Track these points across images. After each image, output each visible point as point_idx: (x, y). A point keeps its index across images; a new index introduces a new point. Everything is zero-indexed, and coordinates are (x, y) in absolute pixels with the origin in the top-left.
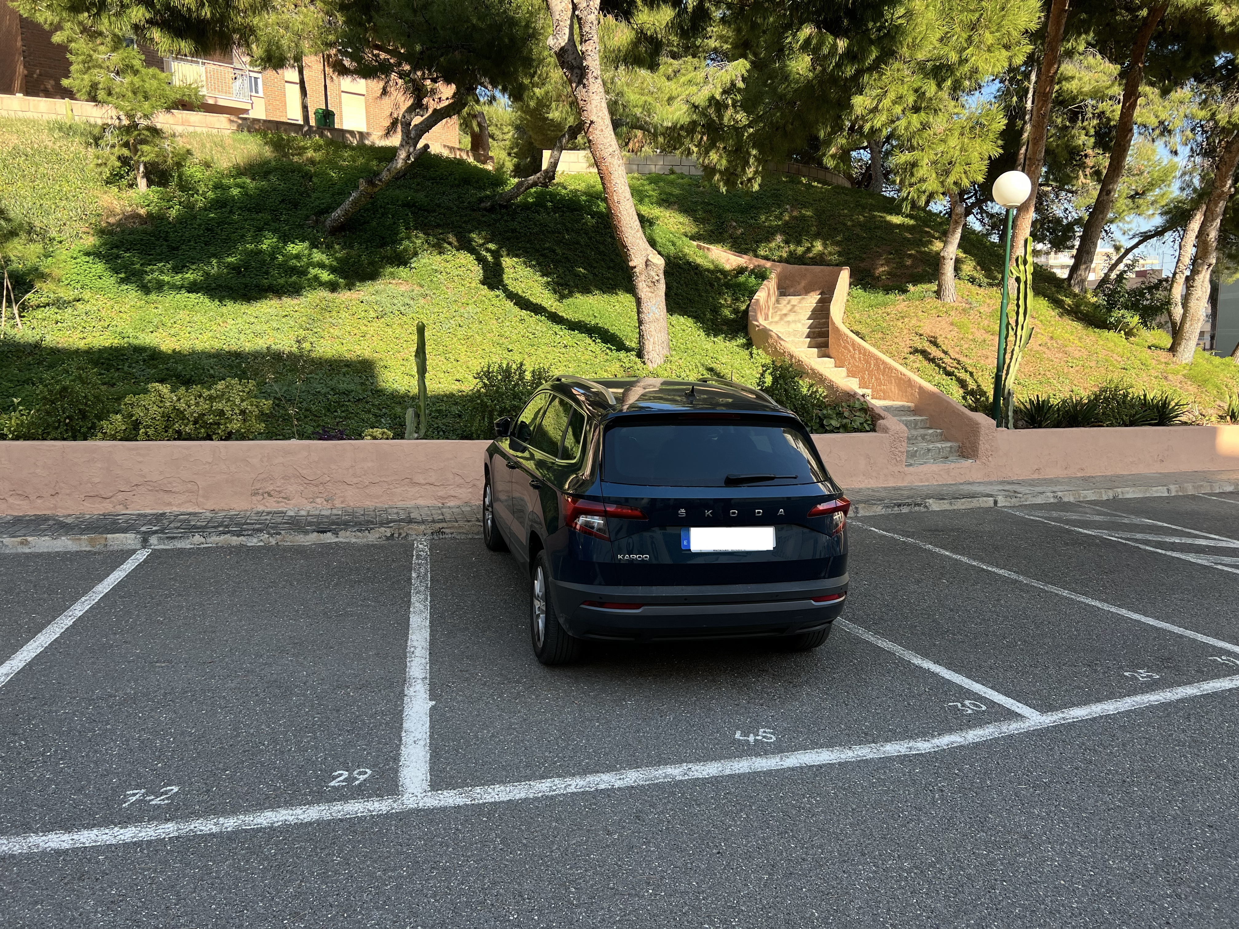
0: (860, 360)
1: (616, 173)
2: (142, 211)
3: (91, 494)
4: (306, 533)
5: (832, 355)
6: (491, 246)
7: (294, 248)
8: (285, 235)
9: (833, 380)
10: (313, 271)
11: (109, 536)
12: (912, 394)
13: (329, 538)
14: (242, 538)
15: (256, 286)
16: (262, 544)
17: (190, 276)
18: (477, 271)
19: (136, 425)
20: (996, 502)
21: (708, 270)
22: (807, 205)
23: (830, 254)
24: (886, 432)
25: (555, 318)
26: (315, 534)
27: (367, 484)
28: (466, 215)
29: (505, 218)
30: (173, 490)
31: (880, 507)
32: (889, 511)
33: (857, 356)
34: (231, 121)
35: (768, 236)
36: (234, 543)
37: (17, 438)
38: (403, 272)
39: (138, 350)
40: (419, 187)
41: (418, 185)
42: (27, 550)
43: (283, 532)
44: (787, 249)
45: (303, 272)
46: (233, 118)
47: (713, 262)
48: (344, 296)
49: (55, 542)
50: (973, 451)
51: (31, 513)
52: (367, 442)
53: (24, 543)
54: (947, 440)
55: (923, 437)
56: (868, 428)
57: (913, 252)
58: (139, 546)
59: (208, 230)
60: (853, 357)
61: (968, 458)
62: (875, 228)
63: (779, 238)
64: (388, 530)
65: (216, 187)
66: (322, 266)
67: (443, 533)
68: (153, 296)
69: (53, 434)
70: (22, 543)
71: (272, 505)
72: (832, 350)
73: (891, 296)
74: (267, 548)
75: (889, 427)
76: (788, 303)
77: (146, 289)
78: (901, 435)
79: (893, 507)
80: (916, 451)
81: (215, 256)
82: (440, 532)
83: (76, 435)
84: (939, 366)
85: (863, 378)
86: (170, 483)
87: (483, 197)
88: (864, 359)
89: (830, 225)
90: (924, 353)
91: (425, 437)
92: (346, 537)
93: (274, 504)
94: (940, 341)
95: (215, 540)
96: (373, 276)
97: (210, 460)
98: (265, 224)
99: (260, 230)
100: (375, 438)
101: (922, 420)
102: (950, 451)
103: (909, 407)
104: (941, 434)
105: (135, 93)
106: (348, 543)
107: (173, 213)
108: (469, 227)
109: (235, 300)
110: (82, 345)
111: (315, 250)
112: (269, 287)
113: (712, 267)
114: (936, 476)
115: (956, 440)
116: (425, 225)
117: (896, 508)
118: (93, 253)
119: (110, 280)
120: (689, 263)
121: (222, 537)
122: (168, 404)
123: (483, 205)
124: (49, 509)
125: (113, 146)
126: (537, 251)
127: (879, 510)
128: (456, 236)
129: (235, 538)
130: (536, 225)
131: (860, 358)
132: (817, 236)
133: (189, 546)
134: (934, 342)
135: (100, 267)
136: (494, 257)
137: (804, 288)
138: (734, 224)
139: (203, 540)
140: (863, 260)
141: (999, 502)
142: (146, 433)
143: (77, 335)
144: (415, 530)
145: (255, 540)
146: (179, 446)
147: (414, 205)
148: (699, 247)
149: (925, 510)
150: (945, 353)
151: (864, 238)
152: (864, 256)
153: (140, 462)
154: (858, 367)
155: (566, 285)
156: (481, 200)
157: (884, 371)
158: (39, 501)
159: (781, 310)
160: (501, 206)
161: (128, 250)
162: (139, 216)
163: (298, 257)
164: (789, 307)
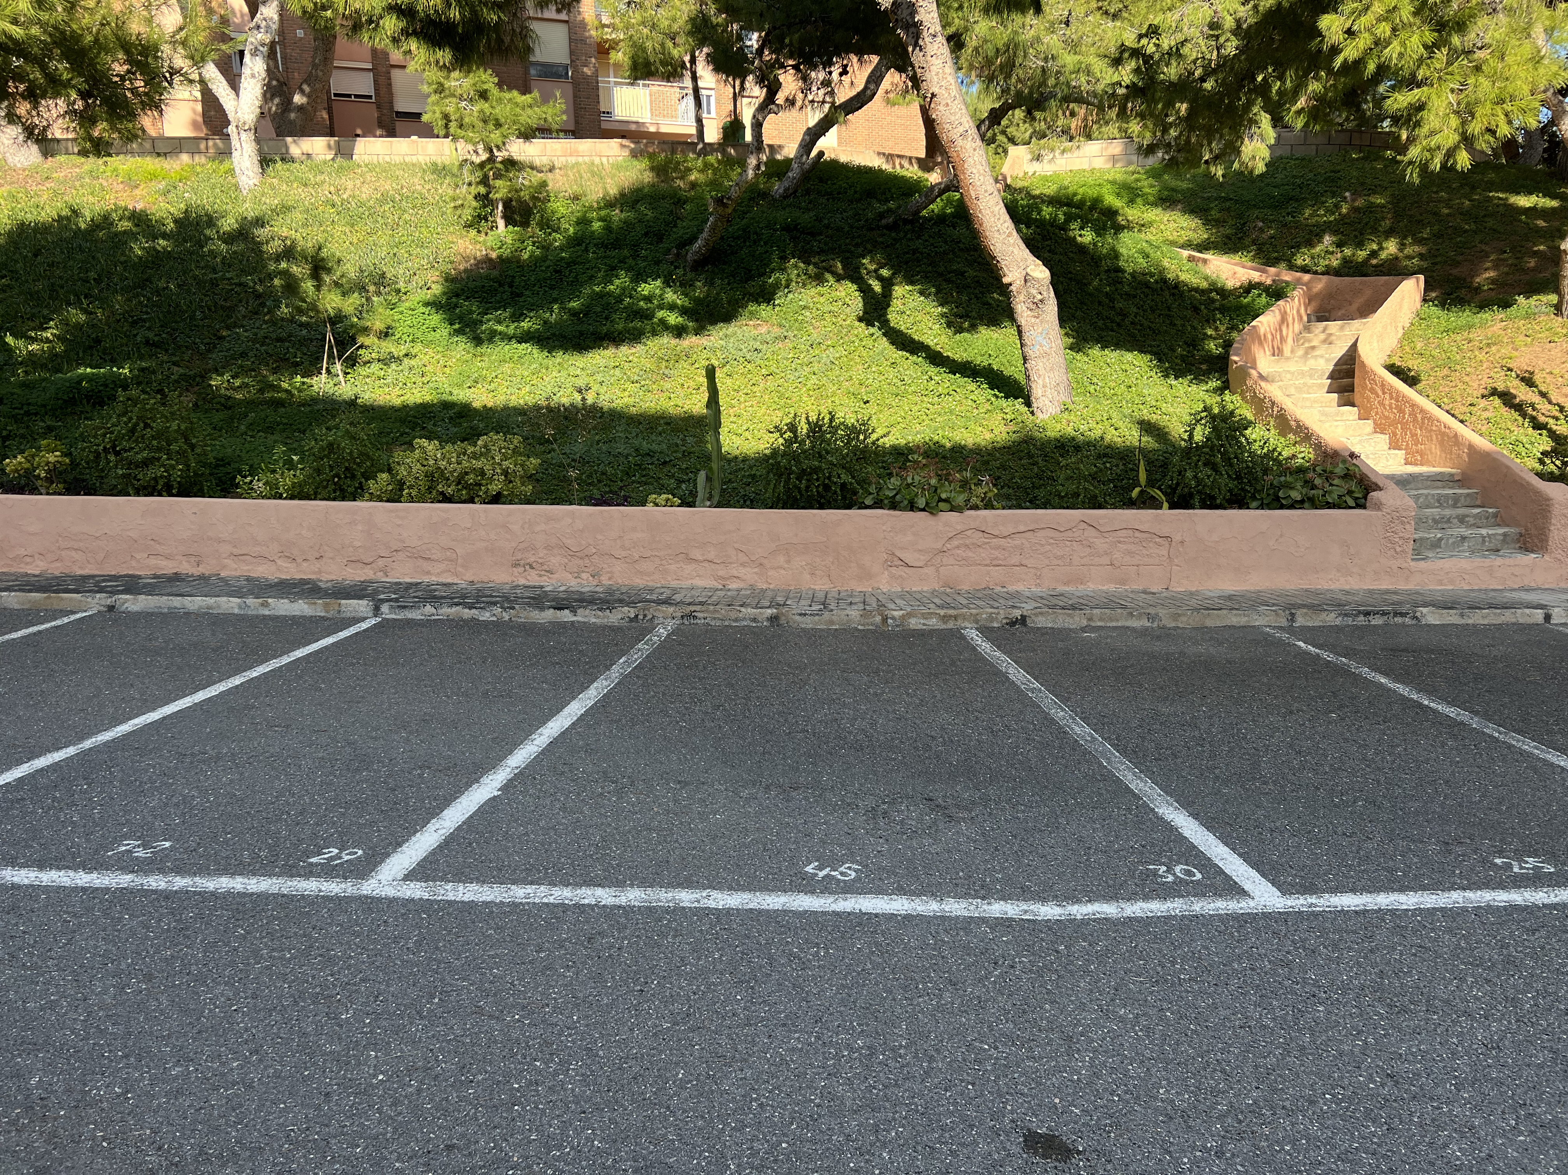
0: (1391, 408)
1: (970, 160)
2: (494, 255)
3: (353, 559)
4: (542, 609)
5: (1356, 402)
6: (885, 272)
7: (645, 289)
8: (639, 274)
9: (1322, 435)
10: (661, 314)
11: (343, 602)
12: (1459, 456)
13: (566, 616)
14: (474, 611)
15: (592, 334)
16: (495, 619)
17: (525, 325)
18: (857, 303)
19: (401, 484)
20: (1548, 618)
21: (1196, 290)
22: (1379, 189)
23: (1409, 257)
24: (1379, 509)
25: (936, 358)
26: (552, 610)
27: (637, 557)
28: (859, 237)
29: (909, 236)
30: (433, 557)
31: (1333, 615)
32: (1349, 621)
33: (1387, 402)
34: (623, 146)
35: (1312, 237)
36: (465, 617)
37: (292, 497)
38: (764, 310)
39: (446, 406)
40: (811, 206)
41: (810, 203)
42: (267, 613)
43: (517, 607)
44: (1339, 255)
45: (647, 315)
46: (625, 142)
47: (1206, 278)
48: (690, 341)
49: (293, 605)
50: (1541, 541)
51: (298, 577)
52: (650, 507)
53: (265, 605)
54: (1503, 523)
55: (1462, 520)
56: (1351, 502)
57: (1542, 248)
58: (370, 615)
59: (556, 271)
60: (1382, 404)
61: (1532, 551)
62: (1485, 216)
63: (1327, 239)
64: (632, 610)
65: (579, 222)
66: (672, 307)
67: (695, 617)
68: (484, 349)
69: (324, 493)
70: (262, 605)
71: (533, 579)
72: (1357, 397)
73: (1486, 315)
74: (498, 625)
75: (1384, 501)
76: (1324, 331)
77: (478, 341)
78: (1404, 514)
79: (1357, 616)
80: (1441, 539)
81: (555, 301)
82: (691, 615)
83: (343, 495)
84: (1524, 415)
85: (1395, 434)
86: (429, 550)
87: (884, 212)
88: (1397, 406)
89: (1411, 216)
90: (1507, 398)
91: (719, 505)
92: (585, 616)
93: (537, 578)
94: (1538, 378)
95: (447, 611)
96: (728, 317)
97: (469, 526)
98: (620, 262)
99: (613, 268)
100: (657, 505)
101: (1468, 495)
102: (1504, 541)
103: (1452, 475)
104: (1495, 515)
105: (485, 122)
106: (584, 623)
107: (525, 256)
108: (860, 250)
109: (566, 350)
110: (397, 402)
111: (668, 290)
112: (606, 334)
113: (1204, 285)
114: (1466, 577)
115: (1517, 525)
116: (806, 252)
117: (1362, 618)
118: (434, 304)
119: (444, 331)
120: (1164, 281)
121: (454, 609)
122: (432, 462)
123: (884, 222)
124: (315, 573)
125: (470, 184)
126: (941, 275)
127: (1331, 619)
128: (841, 262)
129: (467, 610)
130: (946, 242)
131: (1390, 405)
132: (1389, 233)
133: (420, 617)
134: (1529, 381)
135: (436, 319)
136: (883, 287)
137: (1358, 310)
138: (1261, 224)
139: (434, 611)
140: (1456, 264)
141: (1554, 616)
142: (410, 494)
143: (397, 391)
144: (663, 612)
145: (488, 614)
146: (438, 509)
147: (795, 228)
148: (1191, 259)
149: (1414, 622)
150: (1543, 395)
151: (1466, 231)
152: (1460, 258)
153: (399, 526)
154: (1387, 418)
155: (965, 316)
156: (881, 216)
157: (1423, 423)
158: (305, 564)
159: (1310, 341)
160: (906, 222)
161: (468, 298)
162: (491, 260)
163: (648, 299)
164: (1322, 336)
